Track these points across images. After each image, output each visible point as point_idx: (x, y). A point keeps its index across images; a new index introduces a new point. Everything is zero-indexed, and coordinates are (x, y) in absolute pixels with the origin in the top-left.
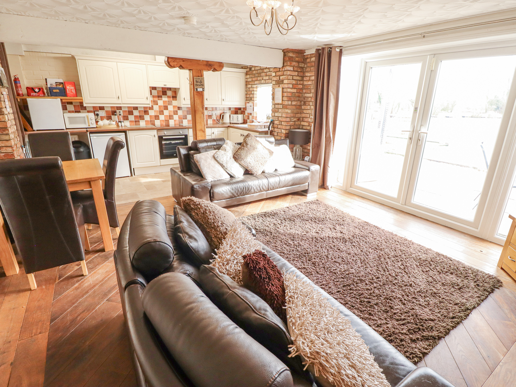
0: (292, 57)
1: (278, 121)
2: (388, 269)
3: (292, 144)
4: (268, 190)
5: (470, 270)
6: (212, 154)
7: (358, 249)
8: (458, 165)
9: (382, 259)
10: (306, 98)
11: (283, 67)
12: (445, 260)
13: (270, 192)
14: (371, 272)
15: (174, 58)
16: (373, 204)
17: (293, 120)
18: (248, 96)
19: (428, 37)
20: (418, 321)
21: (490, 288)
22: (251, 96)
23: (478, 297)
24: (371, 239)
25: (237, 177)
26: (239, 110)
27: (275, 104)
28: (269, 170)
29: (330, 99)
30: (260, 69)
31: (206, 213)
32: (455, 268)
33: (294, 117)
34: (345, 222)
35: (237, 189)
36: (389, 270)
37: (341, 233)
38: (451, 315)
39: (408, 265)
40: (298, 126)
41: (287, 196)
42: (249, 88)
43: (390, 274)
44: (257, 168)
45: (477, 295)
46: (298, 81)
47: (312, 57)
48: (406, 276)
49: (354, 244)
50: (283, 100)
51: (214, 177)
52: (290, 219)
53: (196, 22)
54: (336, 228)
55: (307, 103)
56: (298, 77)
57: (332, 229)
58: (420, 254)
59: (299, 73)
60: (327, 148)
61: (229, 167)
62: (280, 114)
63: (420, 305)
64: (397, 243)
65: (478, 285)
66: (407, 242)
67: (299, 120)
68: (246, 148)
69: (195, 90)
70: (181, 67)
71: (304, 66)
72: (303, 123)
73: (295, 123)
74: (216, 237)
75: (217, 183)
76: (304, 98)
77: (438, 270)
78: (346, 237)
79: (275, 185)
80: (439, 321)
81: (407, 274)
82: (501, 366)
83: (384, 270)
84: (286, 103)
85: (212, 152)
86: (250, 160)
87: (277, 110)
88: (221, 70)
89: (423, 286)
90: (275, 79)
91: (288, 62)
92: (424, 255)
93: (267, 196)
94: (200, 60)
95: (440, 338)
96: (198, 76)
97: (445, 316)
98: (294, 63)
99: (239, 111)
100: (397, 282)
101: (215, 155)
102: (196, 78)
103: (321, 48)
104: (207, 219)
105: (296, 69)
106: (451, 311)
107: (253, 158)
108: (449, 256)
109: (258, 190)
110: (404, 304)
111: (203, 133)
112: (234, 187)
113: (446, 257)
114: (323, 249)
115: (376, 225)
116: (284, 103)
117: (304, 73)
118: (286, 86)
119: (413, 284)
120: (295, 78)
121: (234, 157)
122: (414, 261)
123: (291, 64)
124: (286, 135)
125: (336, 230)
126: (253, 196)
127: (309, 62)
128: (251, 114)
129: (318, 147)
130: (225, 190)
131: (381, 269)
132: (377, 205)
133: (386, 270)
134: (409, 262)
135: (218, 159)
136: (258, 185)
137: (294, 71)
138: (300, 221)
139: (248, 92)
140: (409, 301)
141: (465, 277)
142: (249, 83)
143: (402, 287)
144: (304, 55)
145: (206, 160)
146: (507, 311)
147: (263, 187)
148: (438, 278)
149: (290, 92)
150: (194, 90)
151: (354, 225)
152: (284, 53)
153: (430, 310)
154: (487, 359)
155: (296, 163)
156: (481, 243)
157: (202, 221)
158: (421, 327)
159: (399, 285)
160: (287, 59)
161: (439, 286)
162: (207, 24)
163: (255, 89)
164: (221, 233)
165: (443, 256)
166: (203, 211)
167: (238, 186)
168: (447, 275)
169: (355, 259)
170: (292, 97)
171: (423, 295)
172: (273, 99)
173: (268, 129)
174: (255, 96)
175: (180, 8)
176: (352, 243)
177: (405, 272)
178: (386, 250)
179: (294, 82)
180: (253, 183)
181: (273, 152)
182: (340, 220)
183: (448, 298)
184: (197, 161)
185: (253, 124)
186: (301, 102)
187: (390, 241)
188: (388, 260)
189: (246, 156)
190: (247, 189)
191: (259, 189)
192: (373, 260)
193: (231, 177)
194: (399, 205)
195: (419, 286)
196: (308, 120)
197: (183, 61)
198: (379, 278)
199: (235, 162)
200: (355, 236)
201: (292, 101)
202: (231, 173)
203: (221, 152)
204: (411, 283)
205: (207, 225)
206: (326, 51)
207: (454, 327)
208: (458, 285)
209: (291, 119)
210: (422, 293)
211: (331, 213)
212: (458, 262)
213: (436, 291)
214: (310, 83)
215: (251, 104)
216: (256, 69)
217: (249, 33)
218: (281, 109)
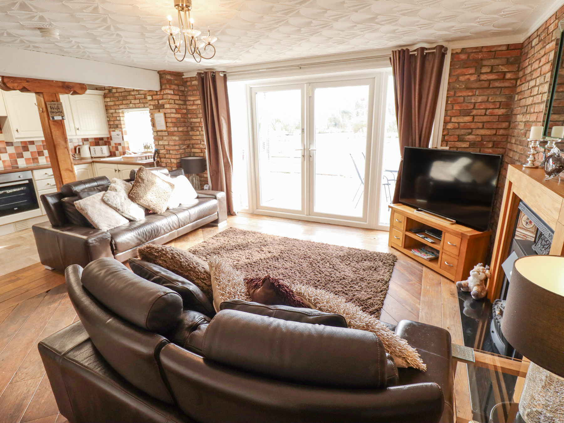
0: (170, 80)
1: (164, 150)
2: (322, 272)
3: (188, 173)
4: (179, 227)
5: (375, 254)
6: (100, 198)
7: (291, 262)
8: (329, 175)
9: (314, 265)
10: (193, 123)
11: (161, 90)
12: (356, 251)
13: (182, 229)
14: (311, 278)
15: (12, 77)
16: (283, 220)
17: (183, 148)
18: (112, 123)
19: (304, 68)
20: (362, 303)
21: (392, 262)
22: (117, 122)
23: (388, 271)
24: (297, 250)
25: (138, 220)
26: (100, 140)
27: (157, 132)
28: (173, 205)
29: (222, 124)
30: (125, 91)
31: (175, 257)
32: (366, 255)
33: (184, 144)
34: (268, 242)
35: (144, 233)
36: (324, 272)
37: (270, 252)
38: (379, 290)
39: (334, 263)
40: (189, 154)
41: (197, 231)
42: (112, 113)
43: (325, 275)
44: (160, 205)
45: (387, 270)
46: (181, 106)
47: (193, 81)
48: (337, 272)
49: (286, 259)
50: (167, 127)
51: (110, 225)
52: (214, 253)
53: (59, 35)
54: (263, 250)
55: (195, 128)
56: (180, 101)
57: (260, 251)
58: (338, 253)
59: (181, 97)
60: (227, 173)
61: (125, 209)
62: (165, 141)
63: (357, 290)
64: (318, 248)
65: (384, 263)
66: (325, 245)
67: (188, 147)
68: (143, 185)
69: (51, 118)
70: (24, 90)
71: (185, 89)
72: (193, 150)
73: (185, 151)
74: (198, 278)
75: (116, 231)
76: (191, 123)
77: (356, 260)
78: (277, 255)
79: (186, 220)
80: (374, 297)
81: (337, 270)
82: (421, 312)
83: (320, 273)
84: (172, 129)
85: (99, 195)
86: (151, 198)
87: (161, 138)
88: (83, 93)
89: (352, 276)
90: (152, 103)
91: (167, 85)
92: (341, 252)
93: (178, 235)
94: (53, 81)
95: (380, 308)
96: (53, 101)
97: (376, 292)
98: (173, 87)
99: (101, 142)
100: (333, 279)
101: (104, 198)
102: (49, 103)
103: (202, 72)
104: (178, 262)
105: (176, 93)
106: (378, 287)
107: (154, 194)
108: (357, 248)
109: (168, 230)
110: (347, 294)
111: (70, 173)
112: (141, 232)
113: (356, 249)
114: (262, 271)
115: (294, 238)
116: (169, 130)
117: (185, 96)
118: (169, 111)
119: (345, 277)
120: (177, 102)
121: (129, 197)
122: (337, 259)
123: (170, 87)
124: (178, 164)
125: (263, 251)
126: (163, 237)
127: (189, 86)
128: (120, 144)
129: (217, 173)
130: (130, 238)
131: (317, 273)
132: (286, 221)
133: (321, 272)
134: (334, 261)
135: (110, 203)
136: (168, 223)
137: (174, 94)
138: (225, 251)
139: (110, 118)
140: (349, 290)
141: (375, 260)
142: (110, 107)
143: (339, 282)
144: (183, 78)
145: (93, 206)
146: (408, 275)
147: (173, 225)
148: (359, 266)
149: (174, 118)
150: (49, 119)
151: (277, 242)
152: (160, 75)
153: (365, 291)
154: (412, 311)
155: (198, 193)
156: (372, 232)
157: (174, 267)
158: (366, 306)
159: (336, 281)
160: (165, 82)
161: (362, 272)
162: (71, 39)
163: (121, 115)
164: (202, 273)
165: (354, 249)
166: (171, 256)
167: (145, 230)
168: (363, 263)
169: (293, 271)
170: (177, 122)
171: (355, 282)
172: (154, 125)
173: (153, 159)
174: (122, 122)
175: (42, 18)
176: (283, 259)
177: (335, 269)
178: (313, 257)
179: (177, 107)
180: (160, 223)
181: (174, 185)
182: (262, 241)
183: (372, 279)
184: (81, 209)
185: (126, 155)
186: (187, 127)
187: (312, 248)
188: (318, 264)
189: (145, 193)
190: (156, 231)
191: (169, 228)
192: (308, 268)
193: (130, 221)
194: (304, 216)
195: (349, 277)
196: (200, 146)
197: (27, 82)
198: (319, 281)
199: (132, 202)
200: (283, 252)
201: (178, 127)
202: (130, 216)
203: (110, 194)
204: (343, 276)
205: (182, 269)
206: (210, 75)
207: (384, 298)
208: (373, 267)
209: (180, 147)
210: (354, 281)
211: (250, 237)
212: (365, 250)
213: (362, 276)
214: (194, 107)
215: (117, 132)
216: (118, 91)
217: (124, 52)
218: (167, 136)
